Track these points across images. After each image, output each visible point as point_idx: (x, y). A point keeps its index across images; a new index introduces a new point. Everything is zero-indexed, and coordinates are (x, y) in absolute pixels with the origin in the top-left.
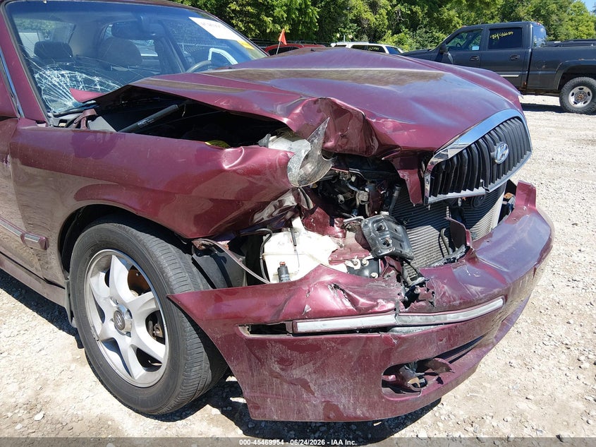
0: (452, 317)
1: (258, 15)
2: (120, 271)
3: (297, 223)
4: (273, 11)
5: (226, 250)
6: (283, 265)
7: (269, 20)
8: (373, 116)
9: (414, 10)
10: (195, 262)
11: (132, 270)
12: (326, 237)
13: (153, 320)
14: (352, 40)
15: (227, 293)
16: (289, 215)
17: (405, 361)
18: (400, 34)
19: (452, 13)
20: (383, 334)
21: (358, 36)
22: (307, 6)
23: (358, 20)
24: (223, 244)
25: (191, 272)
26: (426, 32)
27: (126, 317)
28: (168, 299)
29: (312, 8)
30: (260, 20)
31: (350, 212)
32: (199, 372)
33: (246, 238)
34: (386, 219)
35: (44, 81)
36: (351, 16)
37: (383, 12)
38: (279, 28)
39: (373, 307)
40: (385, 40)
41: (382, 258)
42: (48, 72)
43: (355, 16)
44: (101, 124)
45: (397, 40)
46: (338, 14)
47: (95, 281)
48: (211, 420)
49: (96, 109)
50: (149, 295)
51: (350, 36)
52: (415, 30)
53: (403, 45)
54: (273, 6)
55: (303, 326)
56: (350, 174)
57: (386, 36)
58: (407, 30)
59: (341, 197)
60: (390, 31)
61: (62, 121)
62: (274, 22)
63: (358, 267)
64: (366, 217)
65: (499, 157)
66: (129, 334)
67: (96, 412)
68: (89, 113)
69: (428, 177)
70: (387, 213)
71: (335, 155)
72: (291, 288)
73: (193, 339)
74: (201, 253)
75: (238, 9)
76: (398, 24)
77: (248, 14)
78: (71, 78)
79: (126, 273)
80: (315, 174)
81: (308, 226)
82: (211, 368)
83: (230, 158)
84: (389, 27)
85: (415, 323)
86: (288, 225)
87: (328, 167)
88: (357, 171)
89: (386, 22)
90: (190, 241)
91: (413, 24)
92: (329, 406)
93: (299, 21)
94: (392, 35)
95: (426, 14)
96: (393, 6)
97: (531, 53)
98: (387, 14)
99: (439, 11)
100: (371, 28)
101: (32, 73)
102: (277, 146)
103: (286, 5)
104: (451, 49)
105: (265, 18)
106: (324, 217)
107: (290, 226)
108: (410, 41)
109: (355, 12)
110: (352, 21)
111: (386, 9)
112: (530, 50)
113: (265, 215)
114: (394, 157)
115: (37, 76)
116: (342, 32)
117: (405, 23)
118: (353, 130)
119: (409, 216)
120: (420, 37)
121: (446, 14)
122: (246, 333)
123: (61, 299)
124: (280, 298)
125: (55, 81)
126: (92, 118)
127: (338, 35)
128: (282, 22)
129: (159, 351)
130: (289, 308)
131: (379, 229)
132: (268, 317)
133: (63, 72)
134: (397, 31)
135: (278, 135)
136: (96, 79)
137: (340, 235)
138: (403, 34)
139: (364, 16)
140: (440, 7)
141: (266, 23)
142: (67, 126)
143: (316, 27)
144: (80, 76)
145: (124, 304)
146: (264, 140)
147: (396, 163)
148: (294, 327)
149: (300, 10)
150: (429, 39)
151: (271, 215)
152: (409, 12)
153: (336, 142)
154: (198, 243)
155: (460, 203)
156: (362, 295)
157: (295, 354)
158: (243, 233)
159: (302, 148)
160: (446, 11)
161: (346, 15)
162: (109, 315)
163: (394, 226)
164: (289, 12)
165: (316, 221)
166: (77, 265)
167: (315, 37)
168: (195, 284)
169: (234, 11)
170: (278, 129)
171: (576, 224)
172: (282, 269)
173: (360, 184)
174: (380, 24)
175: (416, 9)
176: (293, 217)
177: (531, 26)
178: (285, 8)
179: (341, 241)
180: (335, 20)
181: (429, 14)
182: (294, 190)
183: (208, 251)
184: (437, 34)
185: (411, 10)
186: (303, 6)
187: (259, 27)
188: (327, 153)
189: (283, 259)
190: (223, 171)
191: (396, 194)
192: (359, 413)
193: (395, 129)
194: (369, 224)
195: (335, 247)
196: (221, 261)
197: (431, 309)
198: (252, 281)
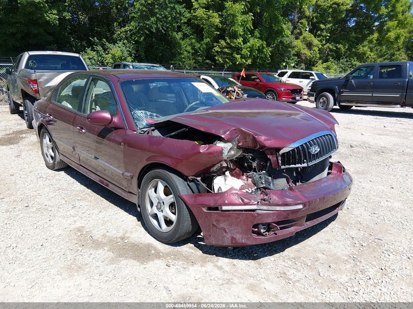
0: (278, 208)
1: (232, 53)
2: (161, 187)
3: (227, 173)
4: (241, 51)
5: (200, 181)
6: (220, 187)
7: (239, 56)
8: (257, 135)
9: (339, 47)
10: (188, 185)
11: (166, 187)
12: (240, 180)
13: (172, 206)
14: (294, 67)
15: (199, 195)
16: (224, 170)
17: (260, 222)
18: (328, 63)
19: (365, 49)
20: (252, 212)
21: (298, 64)
22: (263, 48)
23: (298, 55)
24: (199, 179)
25: (186, 188)
26: (347, 61)
27: (162, 204)
28: (178, 197)
29: (266, 48)
30: (233, 57)
31: (250, 171)
32: (187, 224)
33: (207, 177)
34: (264, 174)
35: (135, 115)
36: (293, 52)
37: (316, 49)
38: (245, 61)
39: (249, 203)
40: (317, 66)
41: (260, 189)
42: (137, 112)
43: (296, 52)
44: (156, 133)
45: (326, 66)
46: (285, 51)
47: (151, 192)
48: (190, 248)
49: (155, 126)
50: (171, 196)
51: (293, 65)
52: (339, 60)
53: (330, 69)
54: (241, 48)
55: (224, 208)
56: (249, 156)
57: (318, 64)
58: (333, 60)
59: (246, 164)
60: (321, 61)
61: (142, 131)
62: (241, 58)
63: (250, 191)
64: (256, 172)
65: (313, 152)
66: (162, 211)
67: (147, 242)
68: (152, 128)
69: (280, 158)
70: (265, 172)
71: (243, 148)
72: (221, 194)
73: (186, 212)
74: (191, 181)
75: (219, 50)
76: (327, 56)
77: (225, 53)
78: (145, 114)
79: (163, 188)
80: (235, 155)
81: (232, 175)
82: (192, 224)
83: (203, 149)
84: (320, 58)
85: (264, 209)
86: (224, 174)
87: (240, 153)
88: (252, 155)
89: (318, 55)
90: (187, 177)
91: (338, 56)
92: (233, 238)
93: (258, 57)
94: (322, 63)
95: (347, 49)
96: (323, 45)
97: (408, 81)
98: (319, 50)
99: (356, 48)
100: (307, 59)
101: (131, 111)
102: (220, 145)
103: (250, 47)
104: (354, 77)
105: (236, 56)
106: (240, 172)
107: (225, 174)
108: (335, 67)
109: (296, 49)
110: (294, 55)
111: (318, 47)
112: (407, 80)
113: (215, 168)
114: (265, 150)
115: (133, 113)
116: (287, 62)
117: (332, 55)
118: (249, 140)
119: (275, 174)
120: (343, 64)
121: (361, 49)
122: (205, 210)
123: (134, 200)
124: (217, 198)
125: (139, 114)
126: (153, 130)
127: (284, 64)
128: (247, 58)
129: (173, 218)
130: (220, 202)
131: (260, 178)
132: (212, 205)
133: (142, 111)
134: (326, 61)
135: (221, 141)
136: (155, 114)
137: (246, 179)
138: (330, 62)
139: (303, 52)
140: (357, 44)
141: (236, 58)
142: (144, 133)
143: (269, 60)
144: (149, 113)
145: (162, 199)
146: (215, 143)
147: (267, 152)
148: (221, 208)
149: (259, 50)
150: (349, 66)
151: (217, 169)
152: (335, 48)
153: (243, 144)
154: (190, 178)
155: (299, 170)
156: (246, 198)
157: (222, 218)
158: (206, 175)
159: (229, 146)
160: (362, 47)
161: (290, 52)
162: (155, 204)
163: (267, 177)
164: (251, 51)
165: (236, 173)
166: (144, 184)
167: (268, 66)
168: (188, 192)
169: (217, 52)
170: (220, 139)
171: (393, 188)
172: (220, 188)
173: (253, 159)
174: (313, 57)
175: (339, 46)
176: (226, 171)
177: (408, 65)
178: (249, 49)
179: (246, 182)
180: (282, 55)
181: (349, 49)
182: (225, 160)
183: (193, 181)
184: (355, 63)
185: (336, 47)
186: (261, 48)
187: (231, 60)
188: (239, 148)
189: (220, 186)
190: (201, 153)
191: (268, 164)
192: (243, 241)
193: (265, 140)
194: (256, 175)
195: (243, 184)
196: (197, 185)
197: (270, 205)
198: (208, 192)
